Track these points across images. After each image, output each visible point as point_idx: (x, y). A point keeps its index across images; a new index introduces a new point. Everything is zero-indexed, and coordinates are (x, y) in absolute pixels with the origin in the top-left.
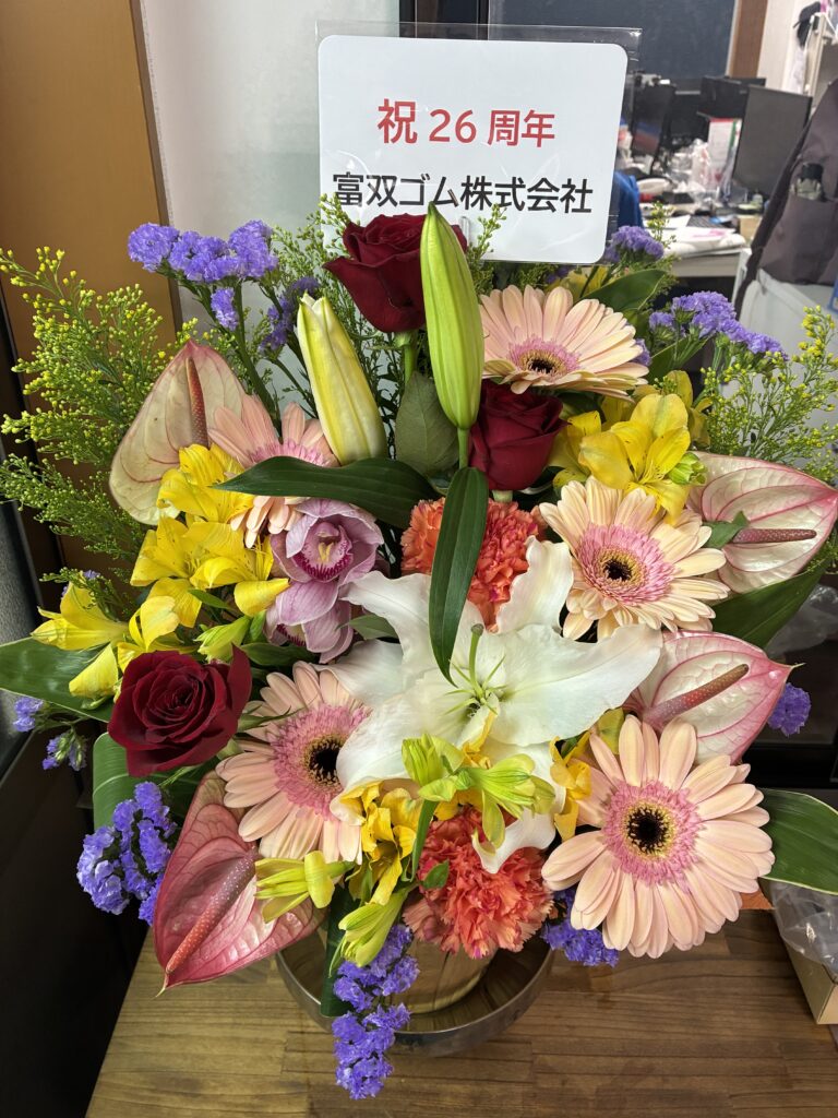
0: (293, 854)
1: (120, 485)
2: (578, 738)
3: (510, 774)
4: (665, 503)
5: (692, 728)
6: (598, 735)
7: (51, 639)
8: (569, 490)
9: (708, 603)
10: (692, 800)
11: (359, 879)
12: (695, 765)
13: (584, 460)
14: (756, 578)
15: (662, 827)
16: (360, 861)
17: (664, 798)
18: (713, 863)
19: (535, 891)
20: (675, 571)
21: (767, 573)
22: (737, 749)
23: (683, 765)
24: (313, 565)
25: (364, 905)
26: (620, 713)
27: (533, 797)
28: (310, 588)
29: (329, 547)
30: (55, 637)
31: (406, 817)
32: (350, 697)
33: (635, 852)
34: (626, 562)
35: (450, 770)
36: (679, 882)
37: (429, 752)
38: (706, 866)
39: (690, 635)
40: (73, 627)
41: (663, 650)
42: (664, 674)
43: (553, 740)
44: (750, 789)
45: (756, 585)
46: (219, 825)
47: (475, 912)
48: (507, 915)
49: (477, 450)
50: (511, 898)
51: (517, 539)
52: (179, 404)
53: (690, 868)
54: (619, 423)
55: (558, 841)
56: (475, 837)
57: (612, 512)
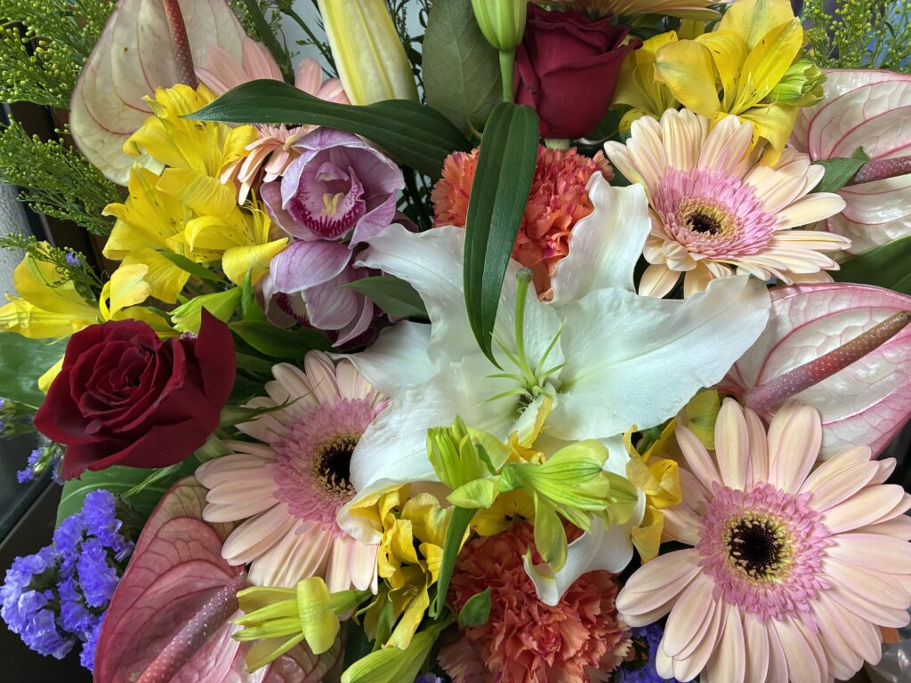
0: (288, 582)
1: (87, 134)
2: (661, 427)
3: (572, 467)
4: (764, 133)
5: (816, 413)
6: (687, 426)
7: (12, 324)
8: (640, 127)
9: (830, 254)
10: (815, 507)
11: (376, 613)
12: (819, 462)
13: (661, 77)
14: (878, 233)
15: (775, 543)
16: (375, 590)
17: (778, 505)
18: (850, 590)
19: (607, 627)
20: (778, 222)
21: (895, 225)
22: (881, 437)
23: (803, 461)
24: (316, 217)
25: (380, 648)
26: (714, 395)
27: (607, 499)
28: (312, 247)
29: (337, 196)
30: (16, 322)
31: (435, 532)
32: (373, 389)
33: (741, 577)
34: (713, 215)
35: (492, 469)
36: (804, 616)
37: (462, 443)
38: (840, 595)
39: (810, 289)
40: (39, 310)
41: (772, 311)
42: (773, 343)
43: (628, 431)
44: (897, 491)
45: (879, 242)
46: (192, 545)
47: (530, 655)
48: (572, 659)
49: (525, 80)
50: (578, 638)
51: (577, 183)
52: (159, 37)
53: (818, 598)
54: (703, 35)
55: (636, 563)
56: (527, 558)
57: (694, 154)
